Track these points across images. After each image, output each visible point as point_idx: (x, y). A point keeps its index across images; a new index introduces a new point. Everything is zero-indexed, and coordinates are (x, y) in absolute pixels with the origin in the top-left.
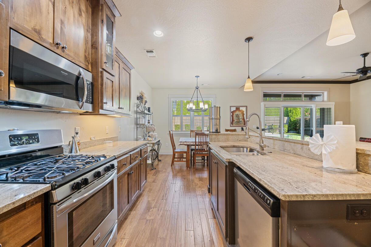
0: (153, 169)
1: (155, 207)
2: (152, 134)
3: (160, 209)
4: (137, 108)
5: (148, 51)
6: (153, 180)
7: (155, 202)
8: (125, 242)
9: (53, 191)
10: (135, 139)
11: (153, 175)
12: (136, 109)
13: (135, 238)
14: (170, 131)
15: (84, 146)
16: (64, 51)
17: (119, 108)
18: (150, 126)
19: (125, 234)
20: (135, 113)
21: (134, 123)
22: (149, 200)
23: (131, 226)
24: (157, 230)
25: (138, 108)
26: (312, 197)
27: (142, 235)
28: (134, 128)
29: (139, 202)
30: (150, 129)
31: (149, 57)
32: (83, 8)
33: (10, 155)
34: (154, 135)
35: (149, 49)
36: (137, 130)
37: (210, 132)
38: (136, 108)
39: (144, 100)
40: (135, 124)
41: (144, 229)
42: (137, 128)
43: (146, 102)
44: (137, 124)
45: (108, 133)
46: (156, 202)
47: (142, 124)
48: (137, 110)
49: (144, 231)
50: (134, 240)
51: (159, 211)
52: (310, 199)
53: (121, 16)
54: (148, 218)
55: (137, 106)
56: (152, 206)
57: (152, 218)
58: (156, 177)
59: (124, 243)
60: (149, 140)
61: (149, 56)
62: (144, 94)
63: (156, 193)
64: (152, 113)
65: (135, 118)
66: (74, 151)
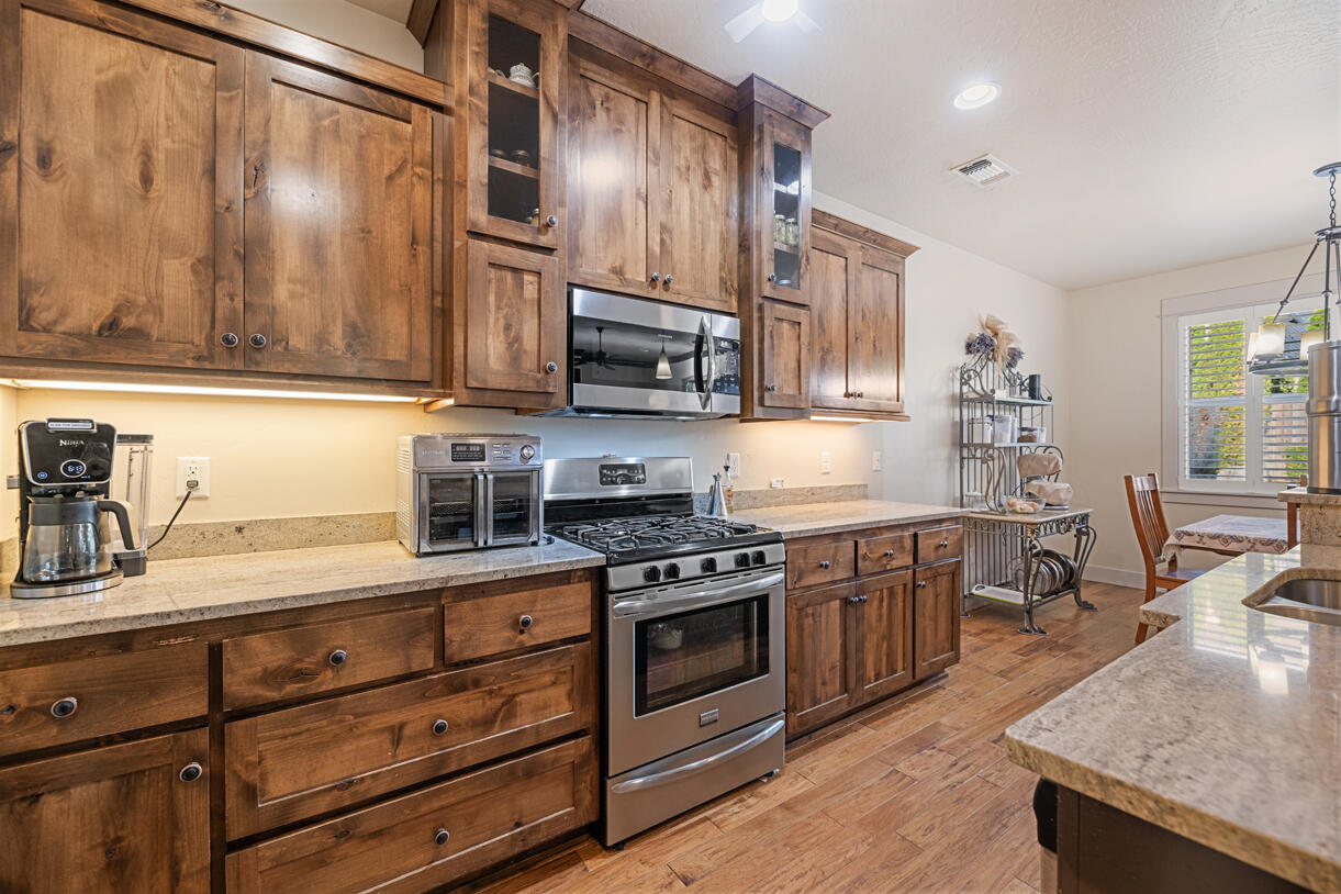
0: (1027, 631)
1: (950, 750)
2: (1041, 487)
3: (962, 764)
4: (962, 384)
5: (964, 170)
6: (1002, 667)
7: (957, 737)
8: (803, 787)
9: (610, 570)
10: (954, 499)
11: (1014, 652)
12: (957, 391)
13: (833, 791)
14: (1128, 480)
15: (751, 503)
16: (667, 290)
17: (847, 395)
18: (1040, 452)
19: (812, 769)
20: (954, 406)
21: (948, 441)
22: (944, 720)
23: (839, 760)
24: (909, 812)
25: (966, 383)
26: (1151, 804)
27: (857, 796)
28: (950, 460)
29: (903, 711)
30: (1034, 464)
31: (983, 187)
32: (715, 164)
33: (602, 500)
34: (1048, 489)
35: (969, 158)
36: (962, 468)
37: (1314, 490)
38: (958, 384)
39: (1003, 348)
40: (954, 445)
41: (869, 787)
42: (962, 459)
43: (1015, 356)
44: (962, 446)
45: (828, 473)
46: (964, 741)
47: (982, 446)
48: (962, 394)
49: (866, 792)
50: (826, 796)
51: (954, 769)
52: (1143, 815)
53: (829, 116)
54: (902, 767)
55: (962, 378)
56: (940, 745)
57: (916, 773)
58: (1026, 661)
59: (799, 785)
60: (1018, 508)
61: (982, 183)
62: (1002, 323)
63: (985, 714)
64: (1050, 399)
65: (954, 424)
66: (716, 510)
